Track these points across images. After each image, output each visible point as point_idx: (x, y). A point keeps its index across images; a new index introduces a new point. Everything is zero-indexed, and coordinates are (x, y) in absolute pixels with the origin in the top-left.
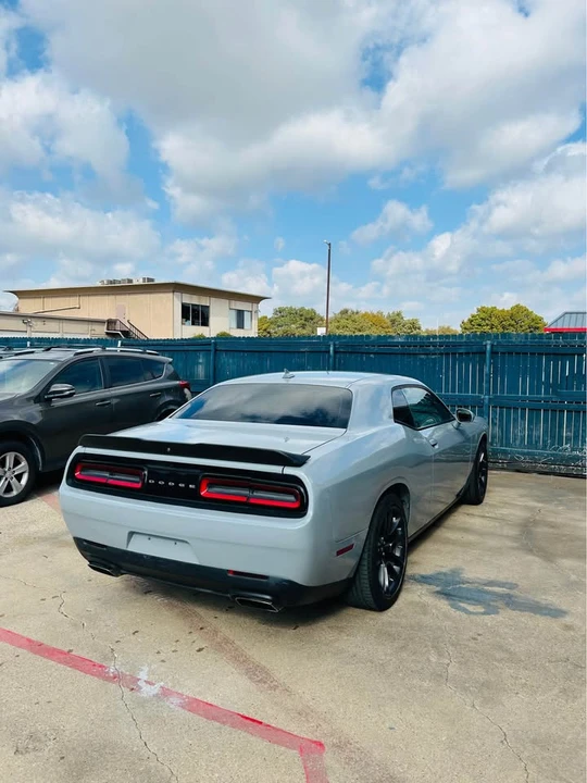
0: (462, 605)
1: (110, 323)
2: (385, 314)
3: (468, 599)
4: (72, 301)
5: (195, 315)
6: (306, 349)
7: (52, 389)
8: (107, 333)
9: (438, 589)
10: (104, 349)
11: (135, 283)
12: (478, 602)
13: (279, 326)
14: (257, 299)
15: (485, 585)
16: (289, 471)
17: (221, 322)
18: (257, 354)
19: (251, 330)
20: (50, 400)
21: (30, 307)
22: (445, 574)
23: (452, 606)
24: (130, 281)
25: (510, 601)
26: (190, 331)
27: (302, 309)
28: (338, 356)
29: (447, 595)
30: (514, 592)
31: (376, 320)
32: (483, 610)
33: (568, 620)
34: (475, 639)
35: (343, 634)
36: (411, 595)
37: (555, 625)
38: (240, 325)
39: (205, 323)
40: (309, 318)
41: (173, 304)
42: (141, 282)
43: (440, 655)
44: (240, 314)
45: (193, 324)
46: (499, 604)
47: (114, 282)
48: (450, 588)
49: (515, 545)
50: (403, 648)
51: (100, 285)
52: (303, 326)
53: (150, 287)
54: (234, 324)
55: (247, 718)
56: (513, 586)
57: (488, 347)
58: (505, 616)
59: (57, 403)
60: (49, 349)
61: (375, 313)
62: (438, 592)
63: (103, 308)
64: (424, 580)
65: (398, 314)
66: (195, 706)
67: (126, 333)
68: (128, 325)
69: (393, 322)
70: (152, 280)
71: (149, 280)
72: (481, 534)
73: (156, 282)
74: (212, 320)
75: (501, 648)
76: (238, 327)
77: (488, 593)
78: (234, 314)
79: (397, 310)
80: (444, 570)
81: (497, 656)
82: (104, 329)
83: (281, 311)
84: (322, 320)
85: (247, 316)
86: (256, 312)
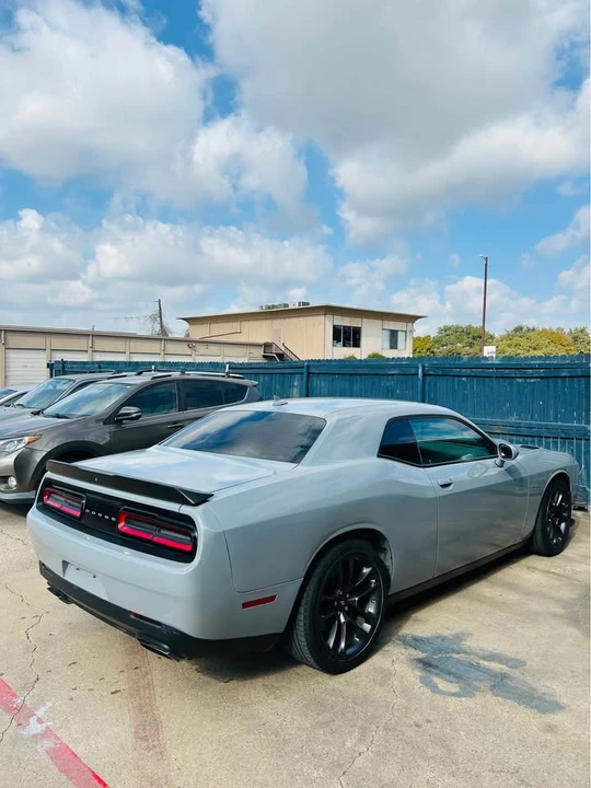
0: (436, 680)
1: (267, 346)
2: (567, 331)
3: (450, 673)
4: (234, 326)
5: (349, 336)
7: (122, 411)
8: (264, 356)
9: (421, 655)
10: (183, 373)
11: (291, 307)
12: (459, 678)
13: (443, 346)
14: (412, 319)
15: (484, 658)
16: (185, 510)
17: (373, 343)
18: (347, 377)
19: (405, 351)
20: (120, 421)
21: (200, 332)
22: (444, 638)
23: (422, 680)
24: (286, 305)
25: (499, 684)
26: (341, 352)
27: (469, 327)
28: (428, 379)
29: (426, 664)
30: (516, 673)
31: (554, 337)
32: (456, 690)
33: (555, 718)
34: (418, 725)
38: (394, 345)
39: (357, 344)
40: (480, 337)
41: (324, 325)
42: (297, 306)
43: (361, 740)
44: (394, 334)
45: (344, 345)
46: (487, 684)
47: (274, 307)
48: (435, 661)
49: (562, 611)
51: (258, 310)
52: (471, 345)
53: (305, 310)
54: (387, 345)
55: (97, 778)
56: (517, 664)
59: (128, 425)
60: (140, 374)
61: (554, 329)
62: (420, 660)
63: (260, 332)
64: (406, 642)
65: (582, 331)
66: (60, 753)
67: (281, 356)
68: (283, 348)
69: (575, 339)
70: (308, 304)
71: (304, 304)
72: (528, 593)
73: (311, 305)
74: (364, 340)
75: (442, 742)
76: (391, 348)
77: (478, 668)
78: (387, 334)
79: (580, 326)
80: (446, 633)
81: (431, 751)
82: (261, 352)
83: (446, 329)
84: (492, 337)
85: (401, 336)
86: (411, 331)
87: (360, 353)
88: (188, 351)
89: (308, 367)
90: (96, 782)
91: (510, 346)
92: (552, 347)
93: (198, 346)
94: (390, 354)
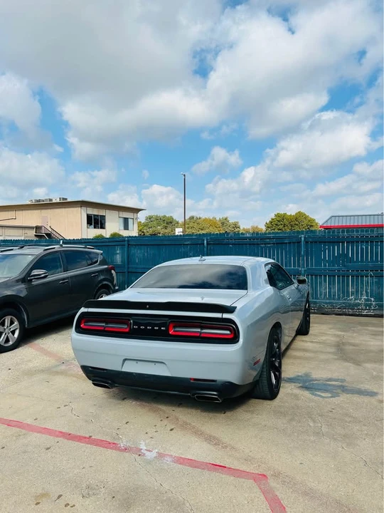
0: (318, 393)
1: (38, 228)
2: (218, 219)
3: (320, 390)
4: (10, 214)
5: (96, 222)
6: (188, 243)
7: (32, 274)
8: (36, 236)
9: (300, 385)
11: (54, 201)
12: (326, 391)
13: (149, 228)
14: (137, 211)
15: (327, 381)
16: (226, 316)
17: (113, 226)
19: (133, 232)
20: (31, 280)
22: (301, 376)
23: (313, 394)
24: (51, 200)
25: (344, 389)
26: (92, 233)
27: (165, 216)
28: (209, 246)
29: (307, 388)
30: (344, 384)
31: (212, 223)
32: (330, 395)
33: (379, 397)
34: (331, 411)
35: (254, 414)
36: (286, 390)
37: (373, 400)
38: (126, 227)
39: (103, 227)
40: (170, 222)
41: (81, 215)
42: (58, 201)
43: (314, 422)
44: (126, 220)
45: (95, 228)
46: (339, 391)
47: (39, 201)
48: (307, 384)
49: (335, 357)
50: (292, 420)
51: (30, 203)
52: (166, 228)
53: (64, 204)
54: (122, 228)
55: (216, 465)
56: (343, 381)
57: (303, 239)
58: (343, 398)
59: (35, 283)
60: (22, 247)
61: (211, 218)
62: (301, 387)
63: (33, 218)
64: (290, 380)
65: (226, 219)
66: (181, 461)
67: (49, 235)
68: (50, 229)
69: (223, 224)
70: (66, 199)
71: (63, 199)
72: (315, 352)
73: (69, 200)
74: (107, 225)
75: (347, 415)
76: (125, 229)
77: (330, 385)
78: (122, 220)
79: (225, 216)
80: (300, 374)
81: (347, 420)
82: (33, 232)
83: (150, 218)
84: (178, 223)
85: (130, 222)
86: (137, 219)
89: (128, 241)
90: (218, 467)
91: (188, 228)
92: (211, 228)
94: (125, 234)
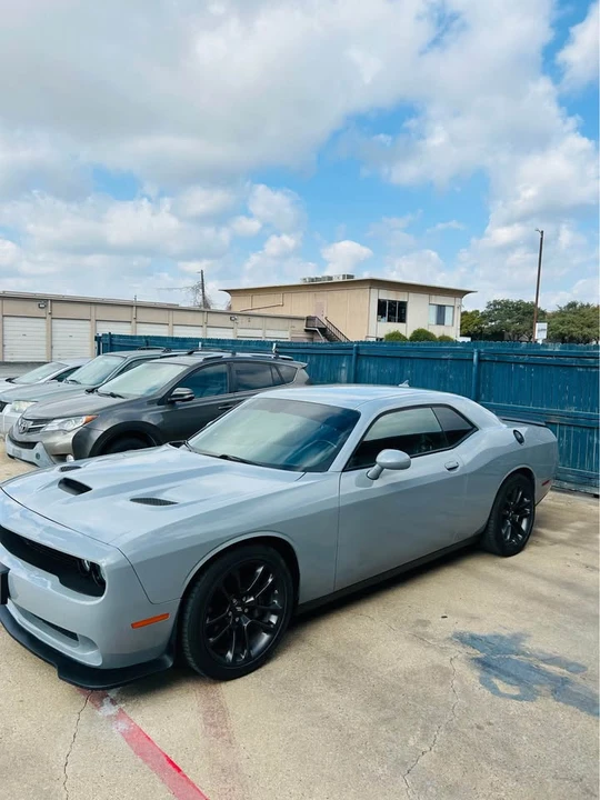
0: (496, 682)
1: (309, 320)
3: (509, 675)
4: (276, 299)
5: (393, 311)
7: (175, 393)
8: (306, 330)
9: (481, 655)
11: (335, 280)
12: (519, 681)
14: (461, 293)
15: (544, 661)
17: (420, 316)
19: (452, 327)
22: (502, 638)
23: (482, 681)
24: (330, 278)
25: (561, 689)
26: (386, 328)
27: (520, 302)
28: (483, 364)
29: (484, 665)
30: (577, 678)
32: (517, 693)
34: (478, 727)
35: (333, 689)
38: (440, 320)
39: (402, 319)
41: (369, 300)
42: (341, 280)
43: (424, 739)
44: (441, 309)
45: (389, 320)
46: (546, 689)
47: (316, 279)
48: (496, 657)
50: (386, 721)
51: (301, 282)
53: (349, 283)
54: (433, 318)
55: (171, 762)
56: (579, 668)
58: (545, 707)
60: (190, 353)
62: (478, 660)
63: (303, 306)
64: (472, 641)
66: (135, 736)
67: (323, 330)
68: (325, 322)
70: (352, 277)
71: (349, 277)
73: (356, 278)
74: (410, 315)
75: (504, 745)
76: (438, 323)
77: (538, 670)
78: (434, 310)
80: (504, 633)
81: (494, 754)
82: (302, 326)
83: (496, 303)
84: (543, 313)
85: (448, 312)
86: (460, 307)
87: (406, 330)
88: (230, 324)
89: (357, 348)
90: (170, 766)
91: (562, 323)
93: (240, 319)
94: (437, 331)
